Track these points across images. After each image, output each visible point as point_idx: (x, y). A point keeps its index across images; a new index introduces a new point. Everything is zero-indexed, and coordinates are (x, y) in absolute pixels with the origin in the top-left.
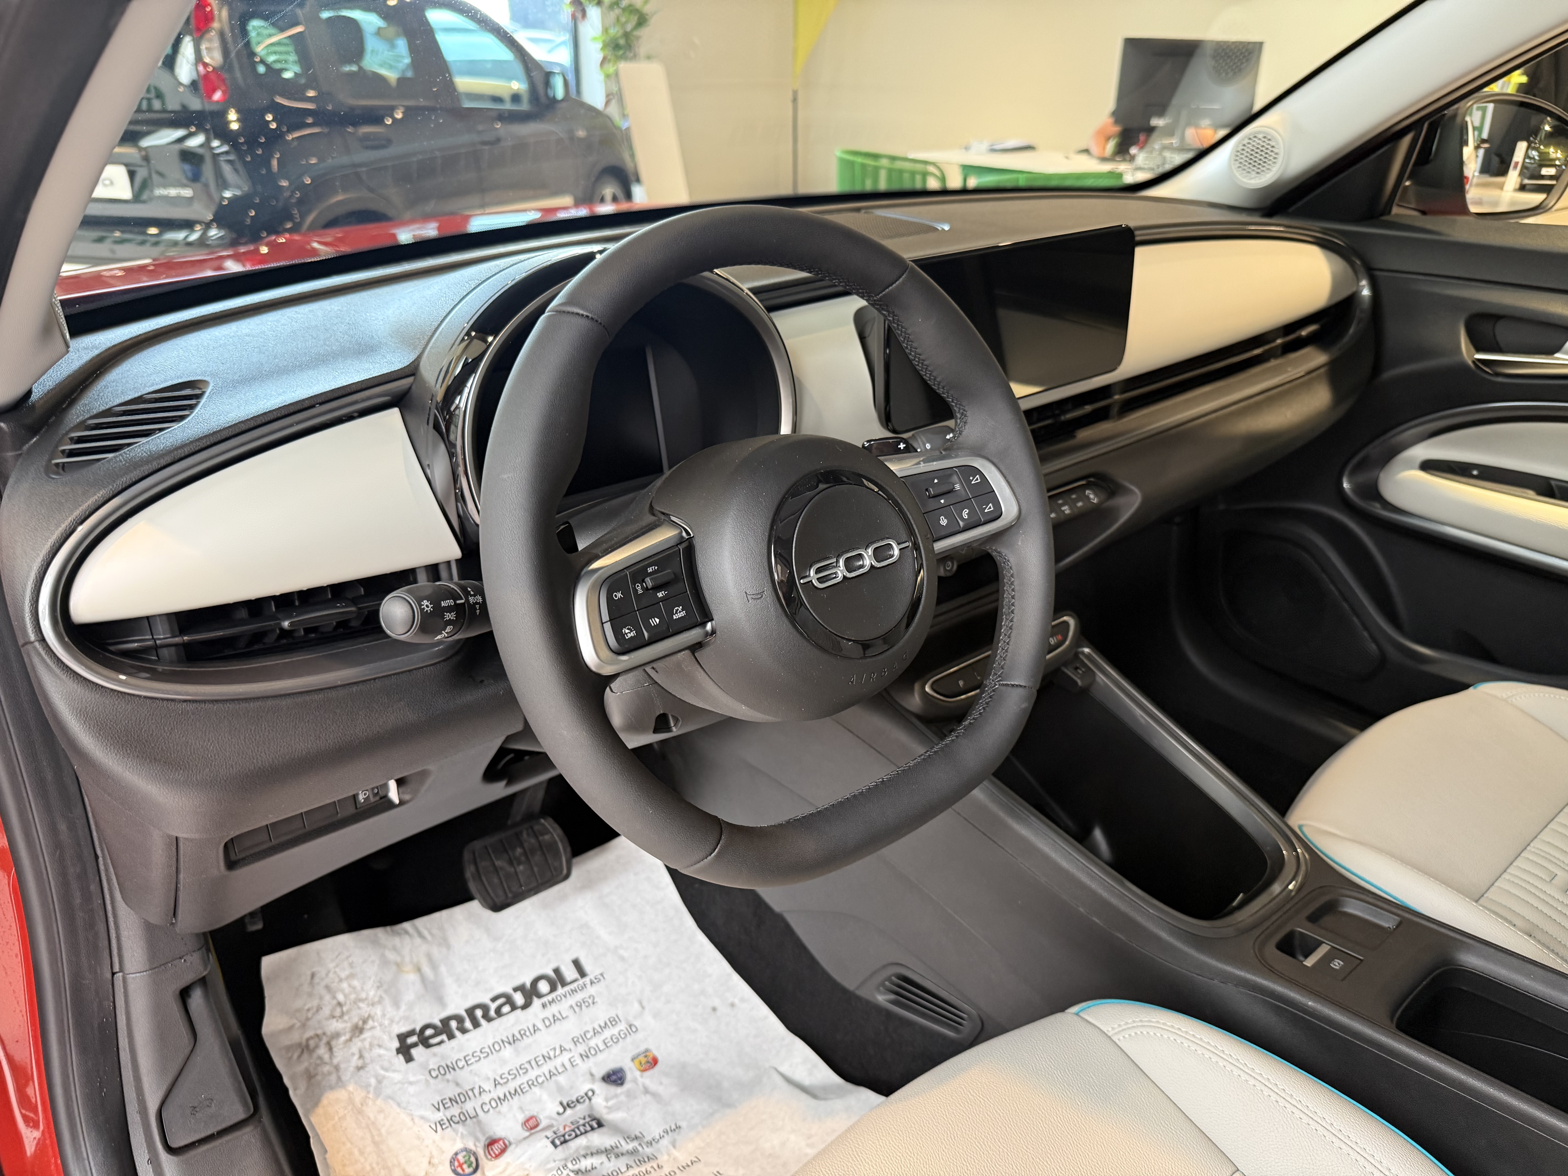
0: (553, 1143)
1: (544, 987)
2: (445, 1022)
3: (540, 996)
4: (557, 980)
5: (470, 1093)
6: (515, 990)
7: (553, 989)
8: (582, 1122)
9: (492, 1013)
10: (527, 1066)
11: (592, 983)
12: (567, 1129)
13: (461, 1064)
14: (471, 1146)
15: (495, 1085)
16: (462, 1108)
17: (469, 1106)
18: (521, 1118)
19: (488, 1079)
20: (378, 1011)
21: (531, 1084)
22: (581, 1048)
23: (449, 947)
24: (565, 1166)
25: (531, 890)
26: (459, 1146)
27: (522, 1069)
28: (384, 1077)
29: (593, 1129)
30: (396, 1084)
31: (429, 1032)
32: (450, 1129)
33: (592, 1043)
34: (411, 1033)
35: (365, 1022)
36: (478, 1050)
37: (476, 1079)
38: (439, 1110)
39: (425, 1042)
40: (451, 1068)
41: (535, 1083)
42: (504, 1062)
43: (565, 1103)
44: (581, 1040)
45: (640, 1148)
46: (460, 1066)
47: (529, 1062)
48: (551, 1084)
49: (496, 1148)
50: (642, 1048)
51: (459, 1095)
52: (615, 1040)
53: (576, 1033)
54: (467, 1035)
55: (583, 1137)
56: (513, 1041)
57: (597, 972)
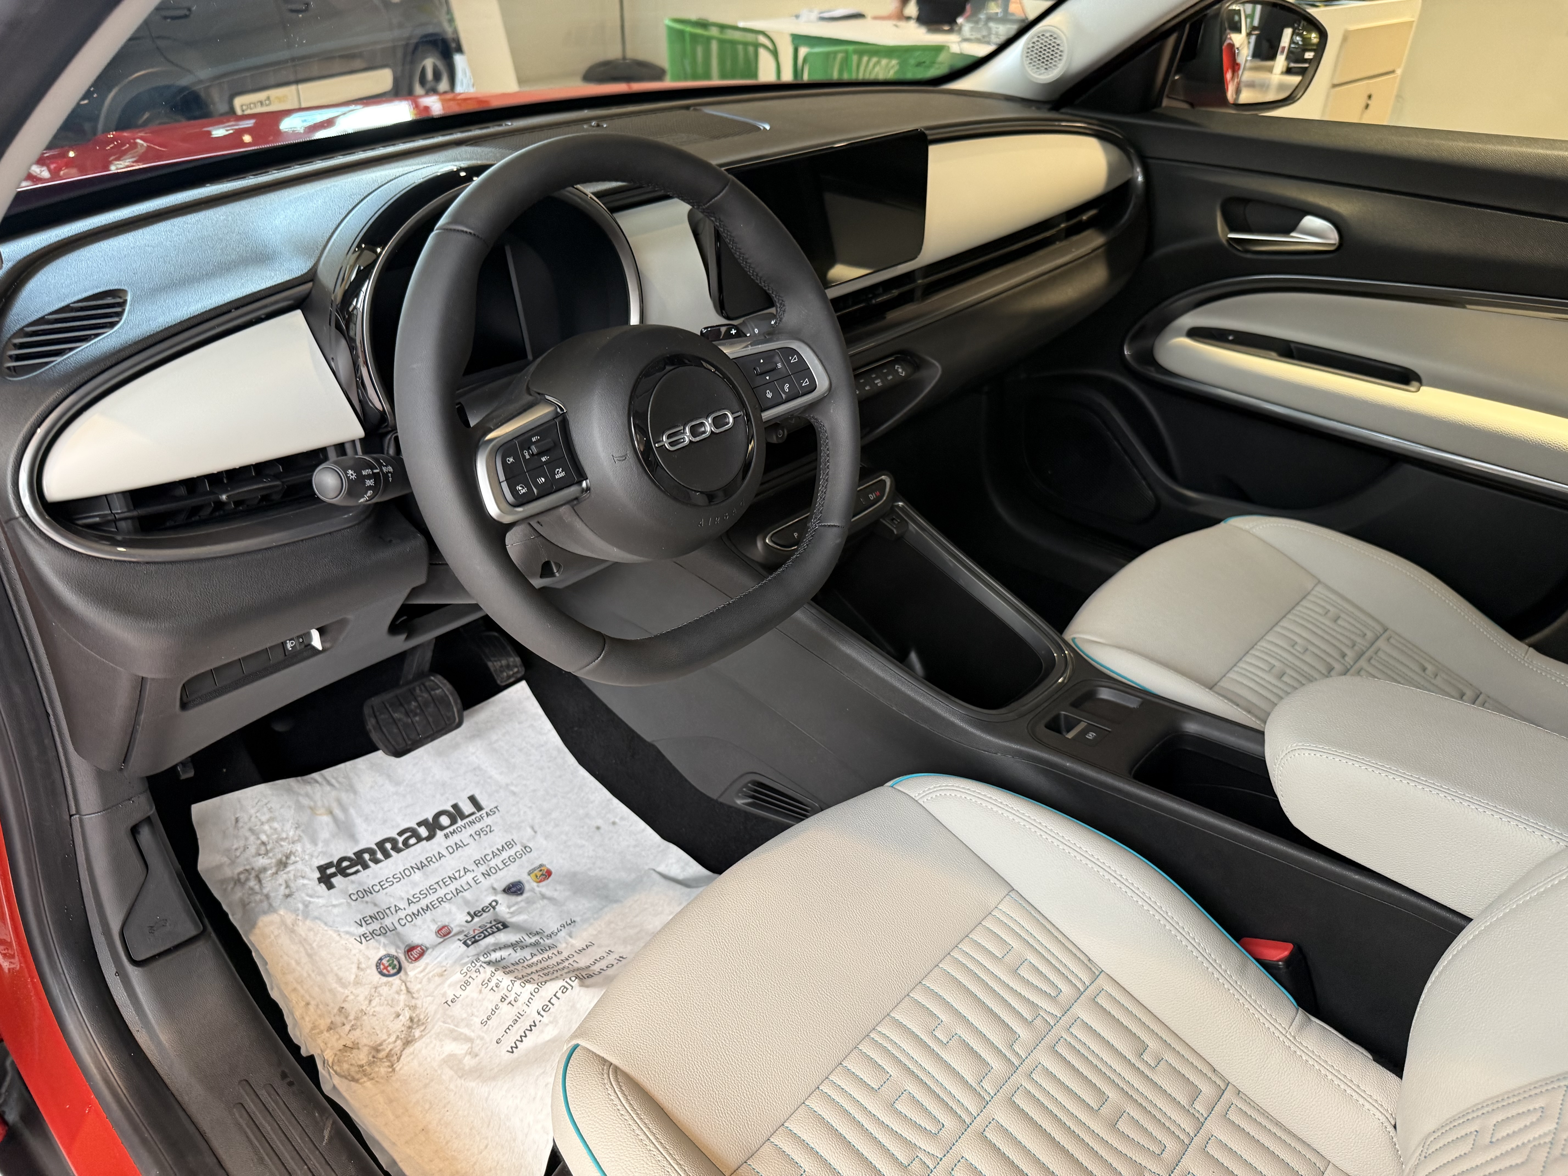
0: (465, 943)
1: (445, 820)
2: (359, 854)
3: (442, 828)
4: (456, 814)
5: (387, 911)
6: (420, 824)
7: (453, 822)
8: (489, 925)
9: (400, 845)
10: (436, 886)
11: (488, 815)
12: (477, 932)
13: (377, 888)
14: (393, 952)
15: (409, 904)
16: (381, 924)
17: (388, 922)
18: (434, 928)
19: (403, 899)
20: (298, 847)
21: (440, 901)
22: (483, 868)
23: (355, 792)
24: (478, 960)
25: (428, 737)
26: (382, 953)
27: (431, 889)
28: (310, 902)
29: (499, 930)
30: (321, 907)
31: (345, 864)
32: (372, 940)
33: (492, 863)
34: (330, 865)
35: (288, 857)
36: (391, 876)
37: (392, 900)
38: (361, 926)
39: (343, 872)
40: (368, 892)
41: (444, 900)
42: (415, 884)
43: (472, 913)
44: (482, 862)
45: (541, 941)
46: (377, 890)
47: (437, 883)
48: (459, 899)
49: (415, 953)
50: (537, 864)
51: (378, 913)
52: (513, 859)
53: (477, 856)
54: (380, 865)
55: (490, 937)
56: (421, 867)
57: (492, 806)
